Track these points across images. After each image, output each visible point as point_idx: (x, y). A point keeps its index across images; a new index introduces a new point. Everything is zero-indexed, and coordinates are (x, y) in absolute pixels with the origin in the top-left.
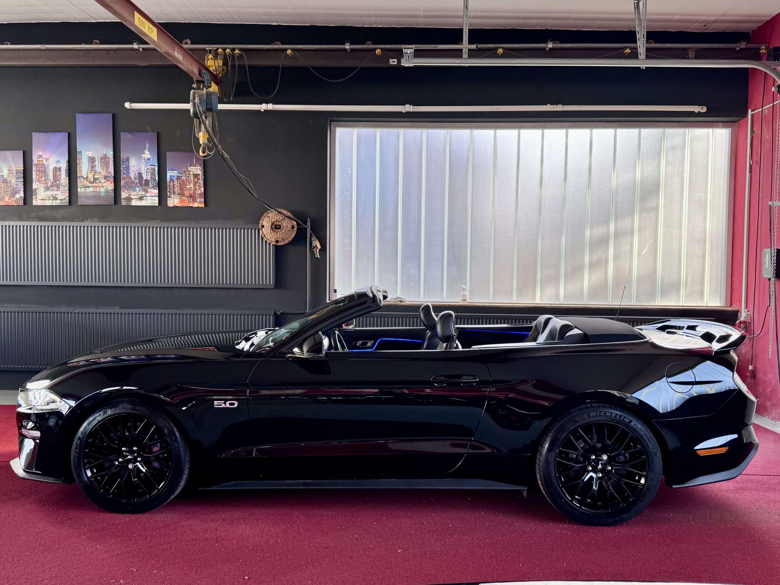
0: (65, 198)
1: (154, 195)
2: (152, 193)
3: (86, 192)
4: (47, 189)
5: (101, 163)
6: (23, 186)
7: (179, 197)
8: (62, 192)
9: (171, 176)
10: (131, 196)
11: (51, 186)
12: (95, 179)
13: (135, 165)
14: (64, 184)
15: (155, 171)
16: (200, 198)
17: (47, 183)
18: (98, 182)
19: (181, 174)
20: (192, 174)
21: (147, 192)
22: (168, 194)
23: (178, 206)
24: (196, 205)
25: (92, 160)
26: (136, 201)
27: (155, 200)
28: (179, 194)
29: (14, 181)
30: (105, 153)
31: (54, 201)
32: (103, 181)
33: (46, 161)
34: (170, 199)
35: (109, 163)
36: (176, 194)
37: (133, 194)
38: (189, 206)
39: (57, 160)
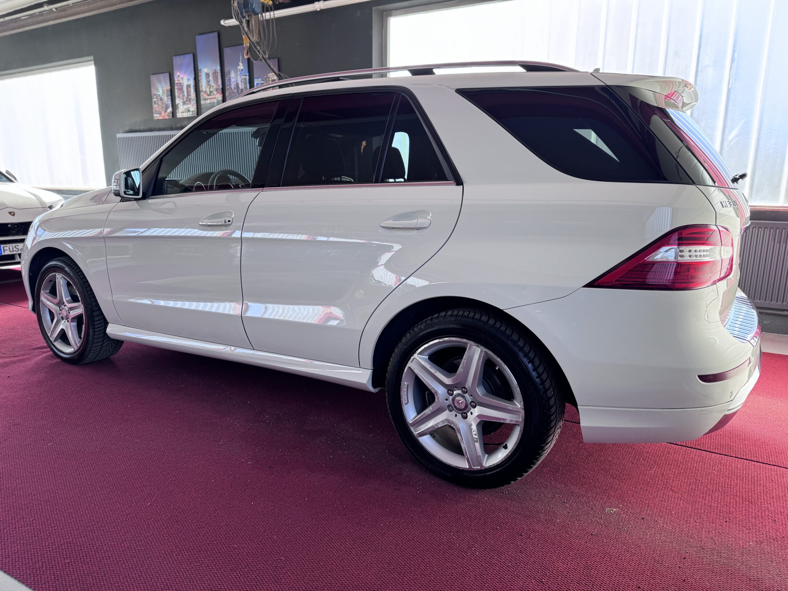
0: (194, 111)
3: (205, 104)
4: (184, 103)
5: (213, 78)
6: (171, 102)
8: (192, 105)
9: (257, 84)
11: (186, 101)
12: (211, 92)
13: (234, 77)
14: (193, 98)
15: (246, 80)
17: (183, 99)
18: (212, 94)
19: (263, 81)
20: (270, 79)
25: (207, 75)
29: (166, 98)
30: (215, 68)
31: (189, 113)
32: (215, 93)
33: (182, 80)
35: (217, 77)
39: (187, 78)
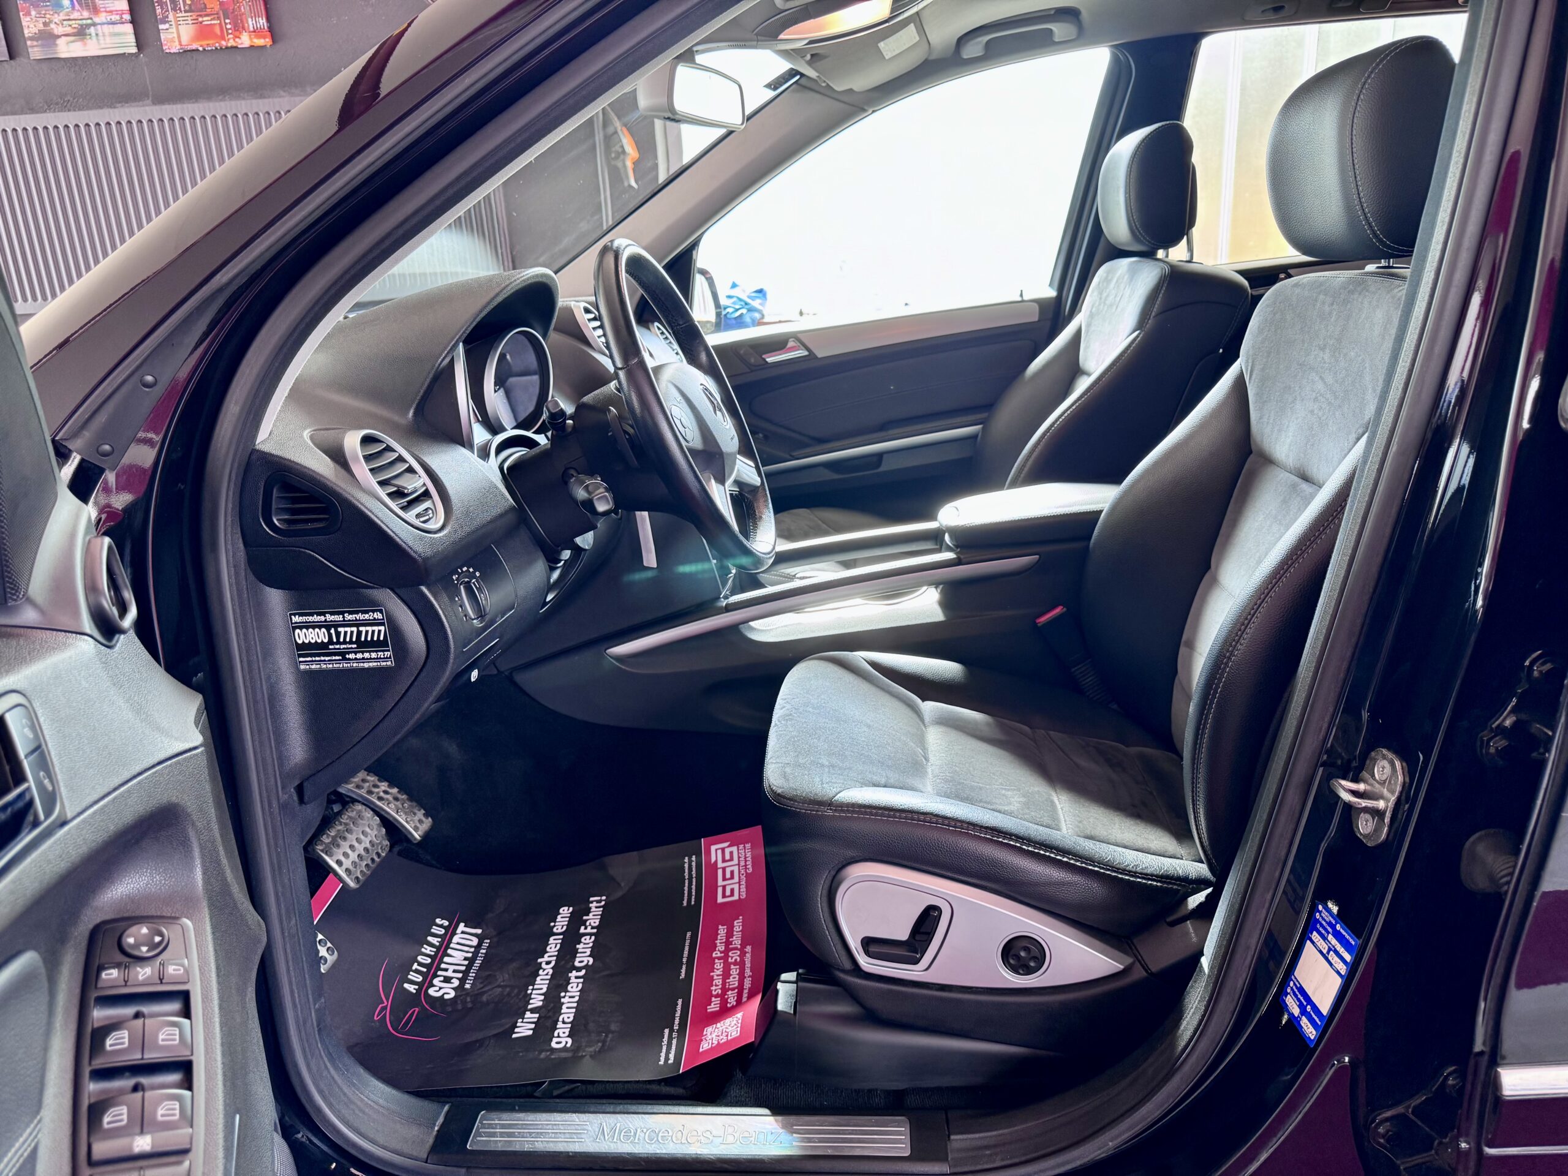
1: (116, 18)
2: (111, 12)
7: (190, 17)
10: (52, 26)
16: (256, 15)
21: (96, 10)
22: (159, 10)
23: (194, 47)
24: (245, 41)
26: (68, 43)
27: (125, 34)
28: (190, 11)
34: (167, 26)
36: (180, 8)
37: (56, 19)
38: (227, 48)
